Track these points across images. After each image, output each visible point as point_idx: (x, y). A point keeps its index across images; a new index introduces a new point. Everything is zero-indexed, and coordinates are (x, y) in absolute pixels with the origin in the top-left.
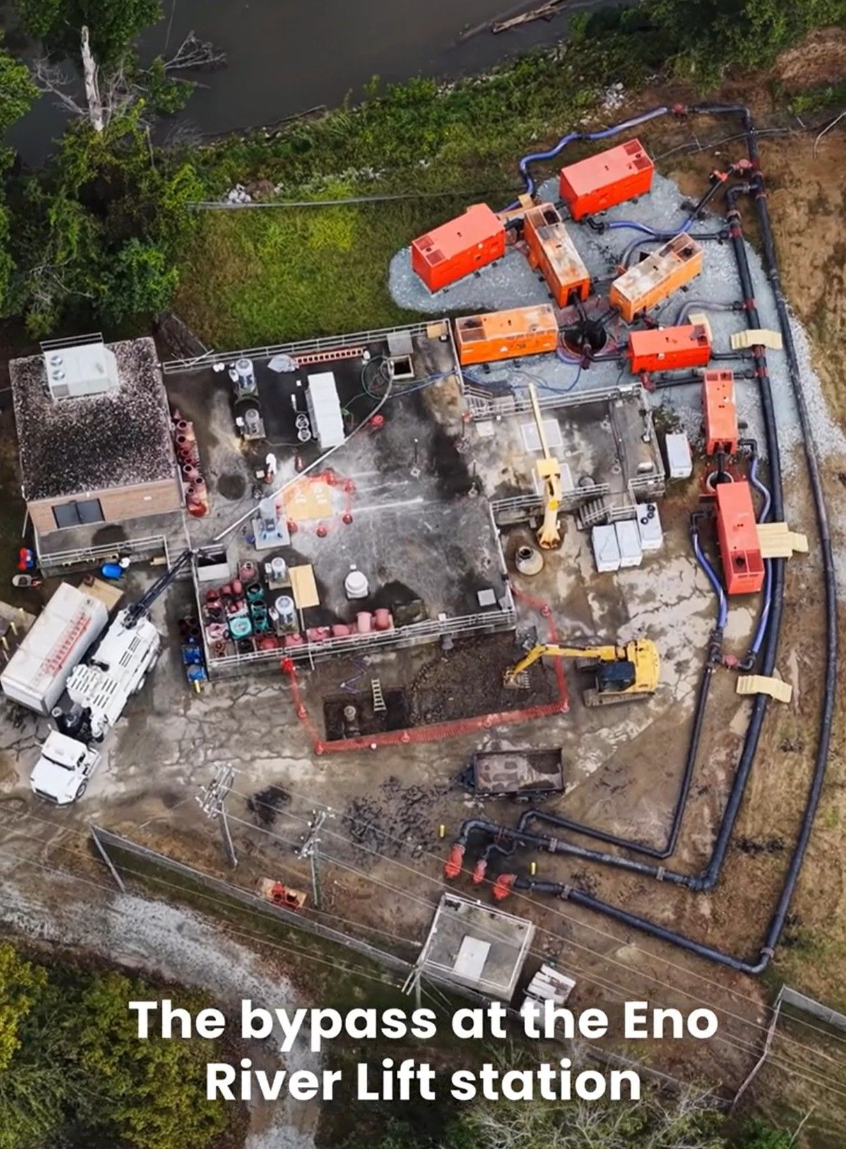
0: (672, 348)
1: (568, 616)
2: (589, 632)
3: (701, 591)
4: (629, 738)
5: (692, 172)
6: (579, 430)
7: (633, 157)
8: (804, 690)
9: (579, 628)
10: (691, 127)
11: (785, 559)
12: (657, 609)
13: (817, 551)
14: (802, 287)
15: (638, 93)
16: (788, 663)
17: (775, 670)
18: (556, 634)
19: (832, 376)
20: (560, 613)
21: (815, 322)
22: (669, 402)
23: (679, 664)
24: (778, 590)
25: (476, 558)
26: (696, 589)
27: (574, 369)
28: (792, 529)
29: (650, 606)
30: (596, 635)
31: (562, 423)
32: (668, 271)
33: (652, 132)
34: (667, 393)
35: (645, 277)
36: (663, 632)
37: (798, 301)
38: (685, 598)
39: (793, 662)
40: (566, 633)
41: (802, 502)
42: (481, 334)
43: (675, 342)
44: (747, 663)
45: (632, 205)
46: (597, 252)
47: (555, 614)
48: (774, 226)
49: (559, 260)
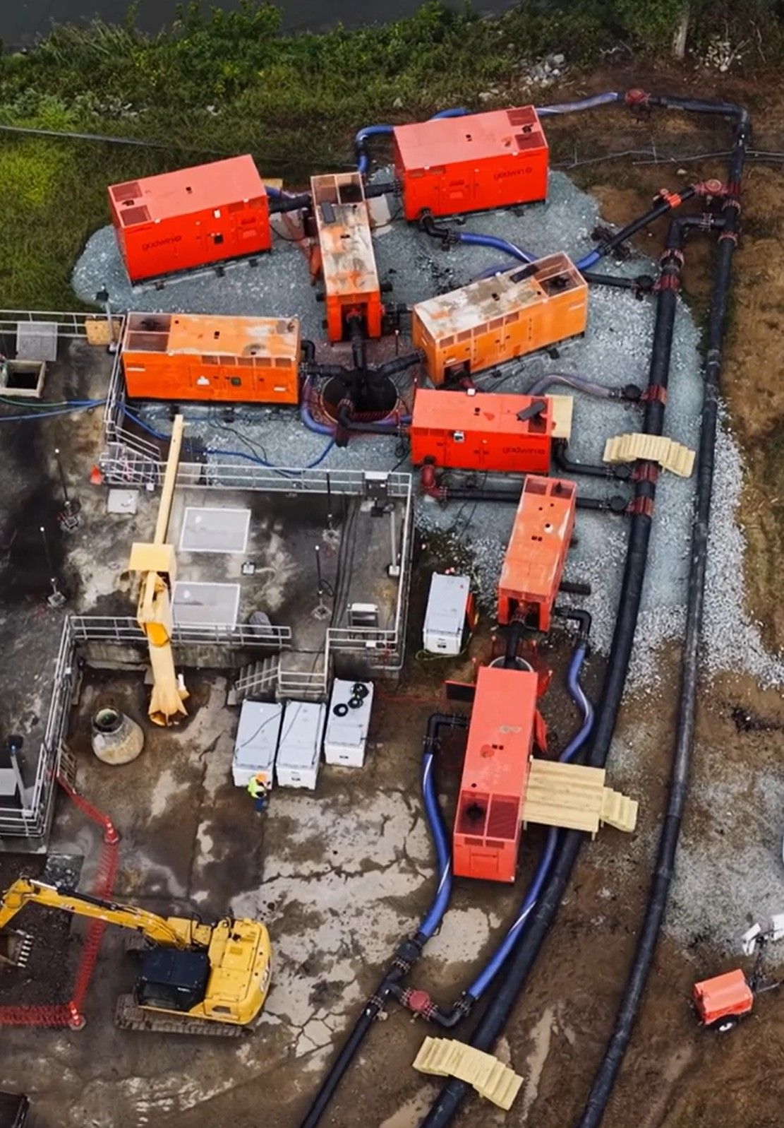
0: (482, 425)
1: (149, 854)
2: (176, 889)
3: (411, 862)
4: (176, 1106)
5: (631, 192)
6: (282, 534)
7: (519, 130)
8: (547, 1092)
9: (162, 880)
10: (651, 129)
11: (585, 835)
12: (318, 876)
13: (652, 837)
14: (760, 391)
15: (585, 72)
16: (533, 1033)
17: (504, 1042)
18: (116, 879)
19: (770, 541)
20: (137, 844)
21: (764, 448)
22: (467, 525)
23: (322, 988)
24: (551, 890)
25: (15, 711)
26: (402, 854)
27: (322, 442)
28: (616, 784)
29: (308, 867)
30: (187, 898)
31: (256, 518)
32: (515, 304)
33: (586, 126)
34: (467, 512)
35: (472, 308)
36: (314, 921)
37: (746, 411)
38: (377, 867)
39: (542, 1033)
40: (135, 880)
41: (652, 743)
42: (162, 344)
43: (490, 417)
44: (450, 1015)
45: (512, 218)
46: (427, 276)
47: (126, 844)
48: (741, 291)
49: (337, 256)
